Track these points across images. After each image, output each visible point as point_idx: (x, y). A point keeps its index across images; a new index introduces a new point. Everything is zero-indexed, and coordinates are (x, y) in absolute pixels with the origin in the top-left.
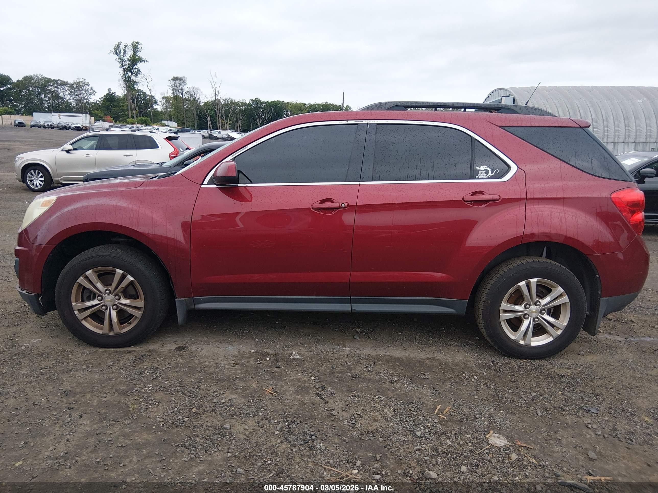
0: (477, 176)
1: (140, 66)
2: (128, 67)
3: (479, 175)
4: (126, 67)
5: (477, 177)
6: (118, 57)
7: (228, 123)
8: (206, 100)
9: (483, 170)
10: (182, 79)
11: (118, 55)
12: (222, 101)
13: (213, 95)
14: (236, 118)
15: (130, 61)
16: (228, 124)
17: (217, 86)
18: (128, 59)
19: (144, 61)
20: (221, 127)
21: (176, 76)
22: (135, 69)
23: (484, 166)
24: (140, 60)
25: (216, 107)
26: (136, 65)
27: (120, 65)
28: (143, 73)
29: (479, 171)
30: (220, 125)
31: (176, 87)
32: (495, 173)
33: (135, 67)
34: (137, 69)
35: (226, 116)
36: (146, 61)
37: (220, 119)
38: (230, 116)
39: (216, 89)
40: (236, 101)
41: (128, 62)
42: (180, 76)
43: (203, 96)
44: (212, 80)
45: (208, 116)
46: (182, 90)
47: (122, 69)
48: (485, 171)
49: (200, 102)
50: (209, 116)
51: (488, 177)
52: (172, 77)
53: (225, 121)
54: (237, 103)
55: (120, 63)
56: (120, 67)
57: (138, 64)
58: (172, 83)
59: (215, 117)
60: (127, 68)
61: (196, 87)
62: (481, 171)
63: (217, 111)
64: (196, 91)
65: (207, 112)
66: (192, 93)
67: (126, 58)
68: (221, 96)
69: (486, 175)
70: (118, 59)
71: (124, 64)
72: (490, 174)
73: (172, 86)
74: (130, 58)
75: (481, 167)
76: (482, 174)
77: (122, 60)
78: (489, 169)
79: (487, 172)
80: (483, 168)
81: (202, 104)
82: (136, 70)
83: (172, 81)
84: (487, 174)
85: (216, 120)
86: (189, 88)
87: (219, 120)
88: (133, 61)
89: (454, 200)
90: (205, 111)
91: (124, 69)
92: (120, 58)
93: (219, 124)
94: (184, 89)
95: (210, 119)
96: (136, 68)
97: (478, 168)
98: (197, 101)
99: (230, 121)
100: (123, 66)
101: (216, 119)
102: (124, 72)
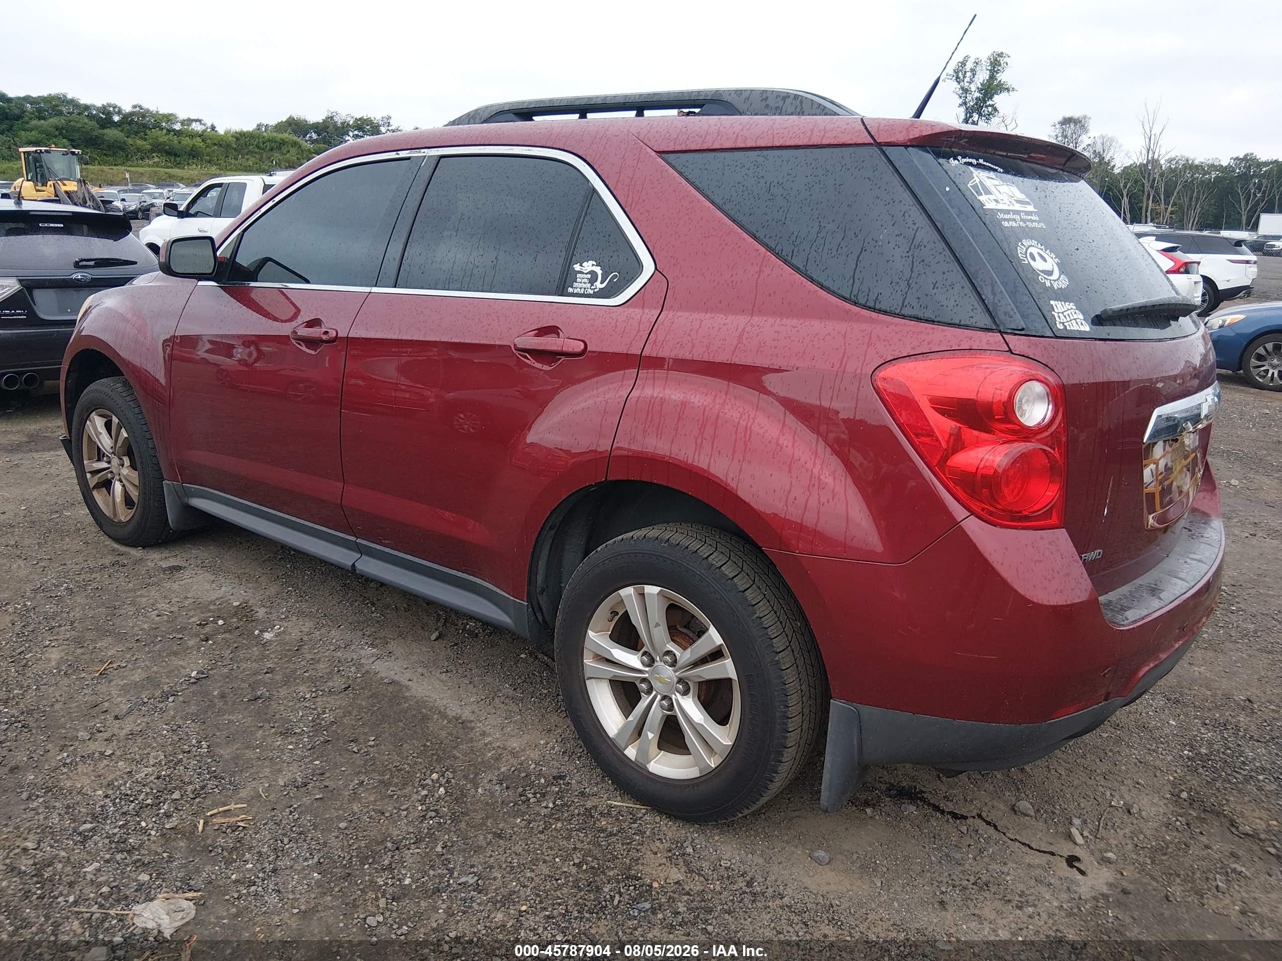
0: (572, 287)
1: (998, 100)
2: (976, 104)
3: (575, 285)
4: (972, 104)
5: (570, 290)
6: (959, 86)
7: (1170, 209)
8: (1128, 163)
9: (586, 274)
10: (1080, 122)
11: (959, 83)
12: (1162, 162)
13: (1144, 152)
14: (1191, 199)
15: (980, 90)
16: (1168, 214)
17: (1156, 130)
18: (978, 88)
19: (1008, 90)
20: (1149, 219)
21: (1068, 115)
22: (987, 107)
23: (591, 262)
24: (1002, 88)
25: (1146, 176)
26: (991, 98)
27: (961, 100)
28: (1001, 114)
29: (579, 275)
30: (1149, 214)
31: (1066, 137)
32: (610, 280)
33: (990, 102)
34: (992, 106)
35: (1168, 196)
36: (1011, 89)
37: (1150, 202)
38: (1175, 194)
39: (1153, 137)
40: (1196, 162)
41: (977, 95)
42: (1076, 114)
43: (1122, 154)
44: (1146, 118)
45: (1125, 195)
46: (1076, 143)
47: (963, 109)
48: (589, 276)
49: (1114, 166)
50: (1127, 195)
51: (592, 292)
52: (1060, 119)
53: (1163, 206)
54: (1197, 166)
55: (961, 97)
56: (961, 105)
57: (996, 98)
58: (1057, 131)
59: (1141, 197)
60: (973, 106)
61: (1110, 135)
62: (583, 276)
63: (1146, 184)
64: (1108, 143)
65: (1125, 187)
66: (1099, 148)
67: (973, 87)
68: (1163, 152)
69: (589, 285)
70: (957, 90)
71: (969, 98)
72: (599, 285)
73: (1056, 136)
74: (982, 85)
75: (585, 264)
76: (581, 284)
77: (966, 91)
78: (598, 270)
79: (593, 280)
80: (589, 266)
81: (1117, 171)
82: (990, 109)
83: (1058, 126)
84: (592, 285)
85: (1141, 205)
86: (1092, 138)
87: (1148, 205)
88: (986, 91)
89: (497, 343)
90: (1122, 185)
91: (967, 109)
92: (962, 88)
93: (1147, 211)
94: (1082, 141)
95: (1129, 202)
96: (990, 105)
97: (577, 267)
98: (1108, 163)
99: (1174, 204)
100: (965, 103)
101: (1142, 202)
102: (966, 115)
